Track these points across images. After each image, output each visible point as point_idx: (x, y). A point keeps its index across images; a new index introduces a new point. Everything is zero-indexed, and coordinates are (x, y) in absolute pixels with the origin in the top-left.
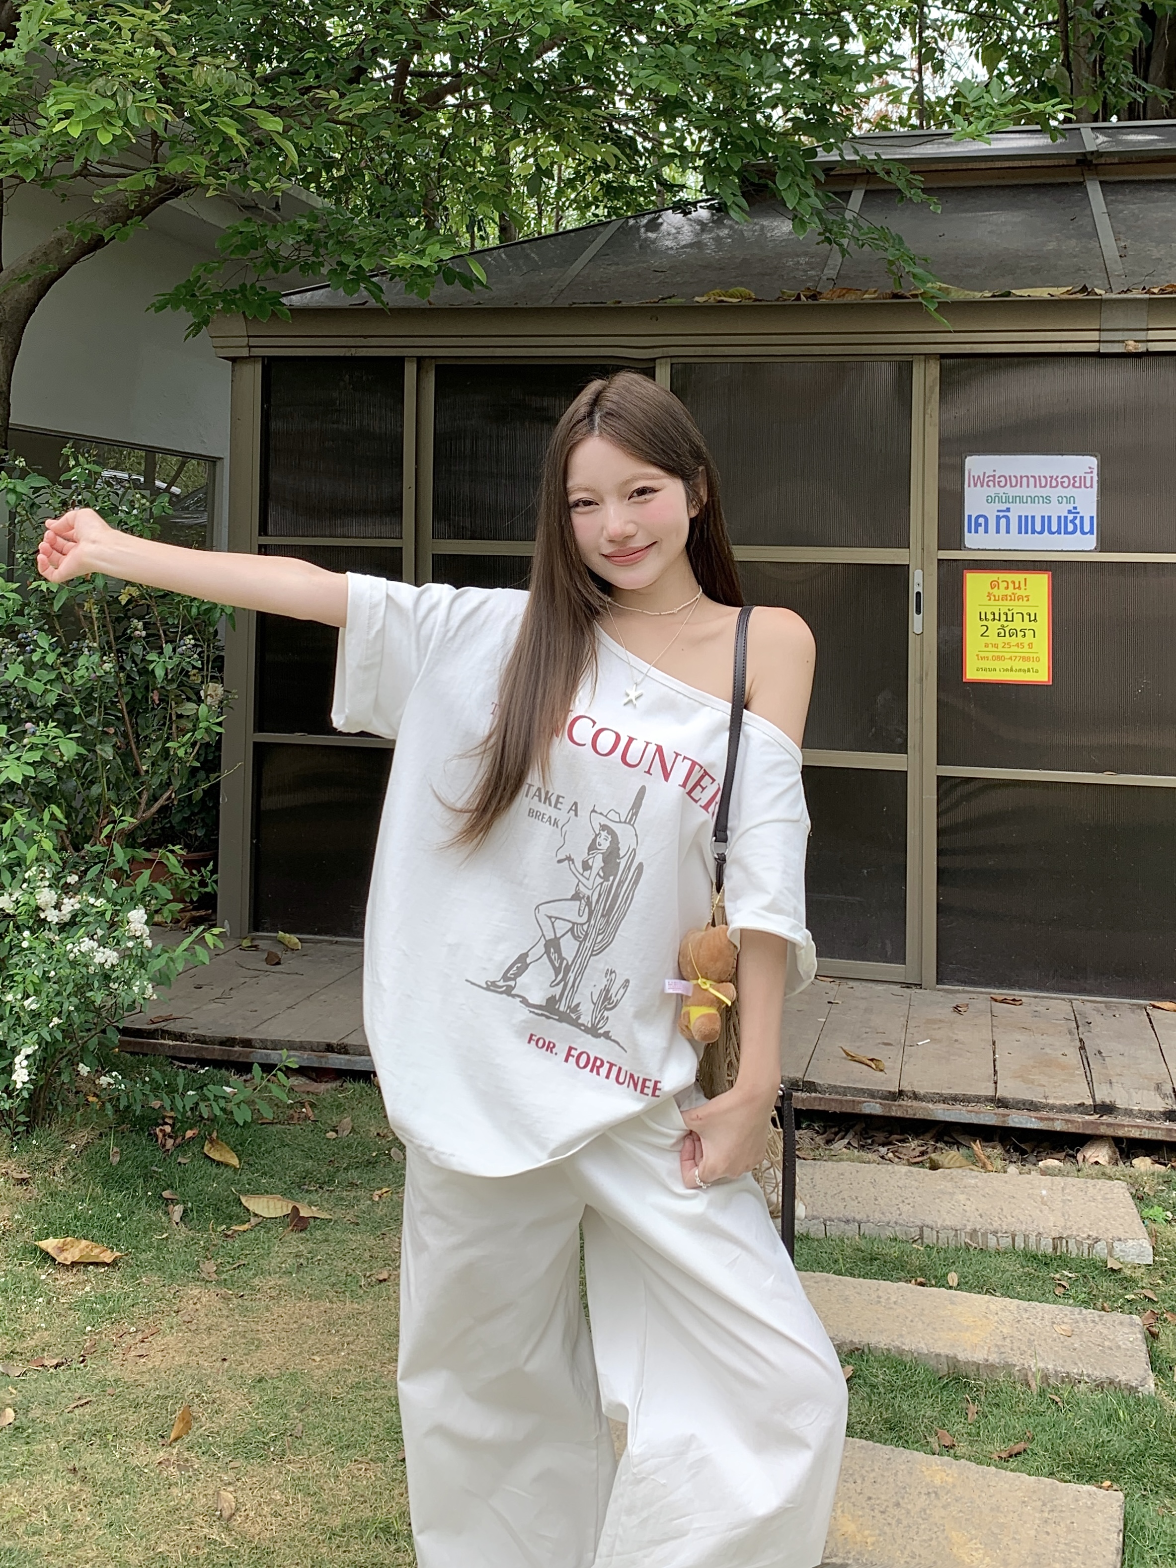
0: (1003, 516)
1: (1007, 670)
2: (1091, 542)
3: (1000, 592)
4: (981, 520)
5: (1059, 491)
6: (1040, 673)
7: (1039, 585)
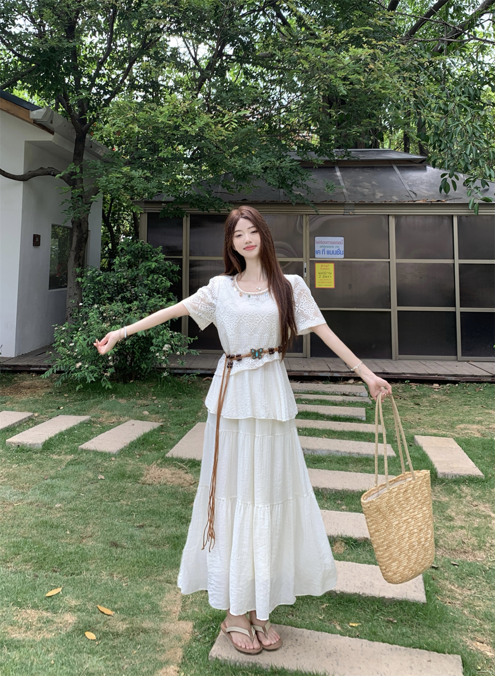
0: (323, 250)
1: (325, 285)
2: (343, 256)
3: (323, 268)
4: (319, 251)
5: (336, 245)
6: (332, 286)
7: (332, 266)
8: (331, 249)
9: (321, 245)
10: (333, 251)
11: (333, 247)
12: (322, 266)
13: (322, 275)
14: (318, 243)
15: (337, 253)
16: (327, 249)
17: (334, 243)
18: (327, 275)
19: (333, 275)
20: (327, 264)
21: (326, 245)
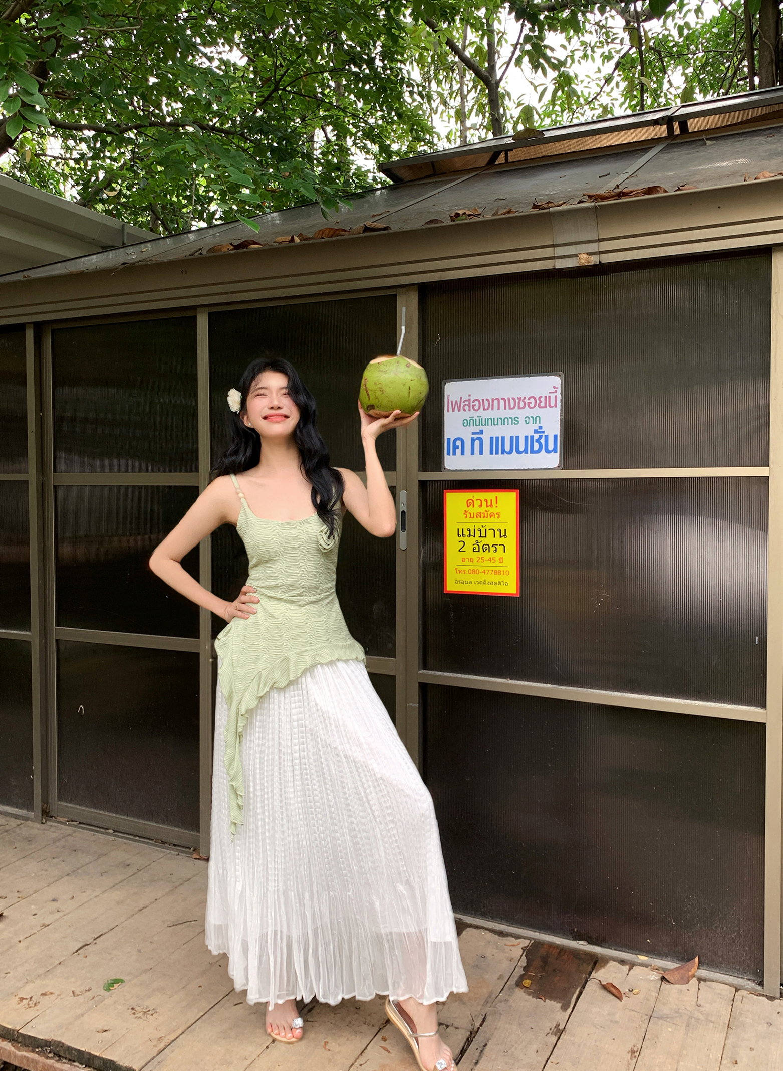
0: (477, 438)
1: (481, 583)
2: (554, 459)
3: (475, 510)
4: (459, 443)
5: (527, 412)
6: (508, 585)
7: (508, 501)
8: (506, 432)
9: (468, 415)
10: (515, 440)
11: (515, 421)
12: (470, 503)
13: (470, 542)
14: (457, 406)
15: (532, 445)
16: (490, 432)
17: (520, 403)
18: (490, 540)
19: (512, 542)
20: (490, 495)
21: (484, 414)
